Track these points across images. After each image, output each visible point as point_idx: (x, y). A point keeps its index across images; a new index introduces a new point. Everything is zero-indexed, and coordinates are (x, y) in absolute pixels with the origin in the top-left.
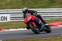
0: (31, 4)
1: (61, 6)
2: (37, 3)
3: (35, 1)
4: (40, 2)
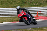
0: (7, 4)
1: (30, 6)
2: (12, 4)
3: (10, 2)
4: (14, 3)
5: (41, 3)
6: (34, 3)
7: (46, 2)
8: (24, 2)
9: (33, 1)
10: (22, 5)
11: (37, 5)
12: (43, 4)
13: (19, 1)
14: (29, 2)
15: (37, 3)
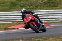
5: (37, 6)
6: (28, 5)
7: (44, 4)
8: (14, 4)
9: (27, 3)
10: (13, 9)
11: (32, 8)
12: (40, 7)
13: (8, 3)
14: (21, 4)
15: (31, 5)
